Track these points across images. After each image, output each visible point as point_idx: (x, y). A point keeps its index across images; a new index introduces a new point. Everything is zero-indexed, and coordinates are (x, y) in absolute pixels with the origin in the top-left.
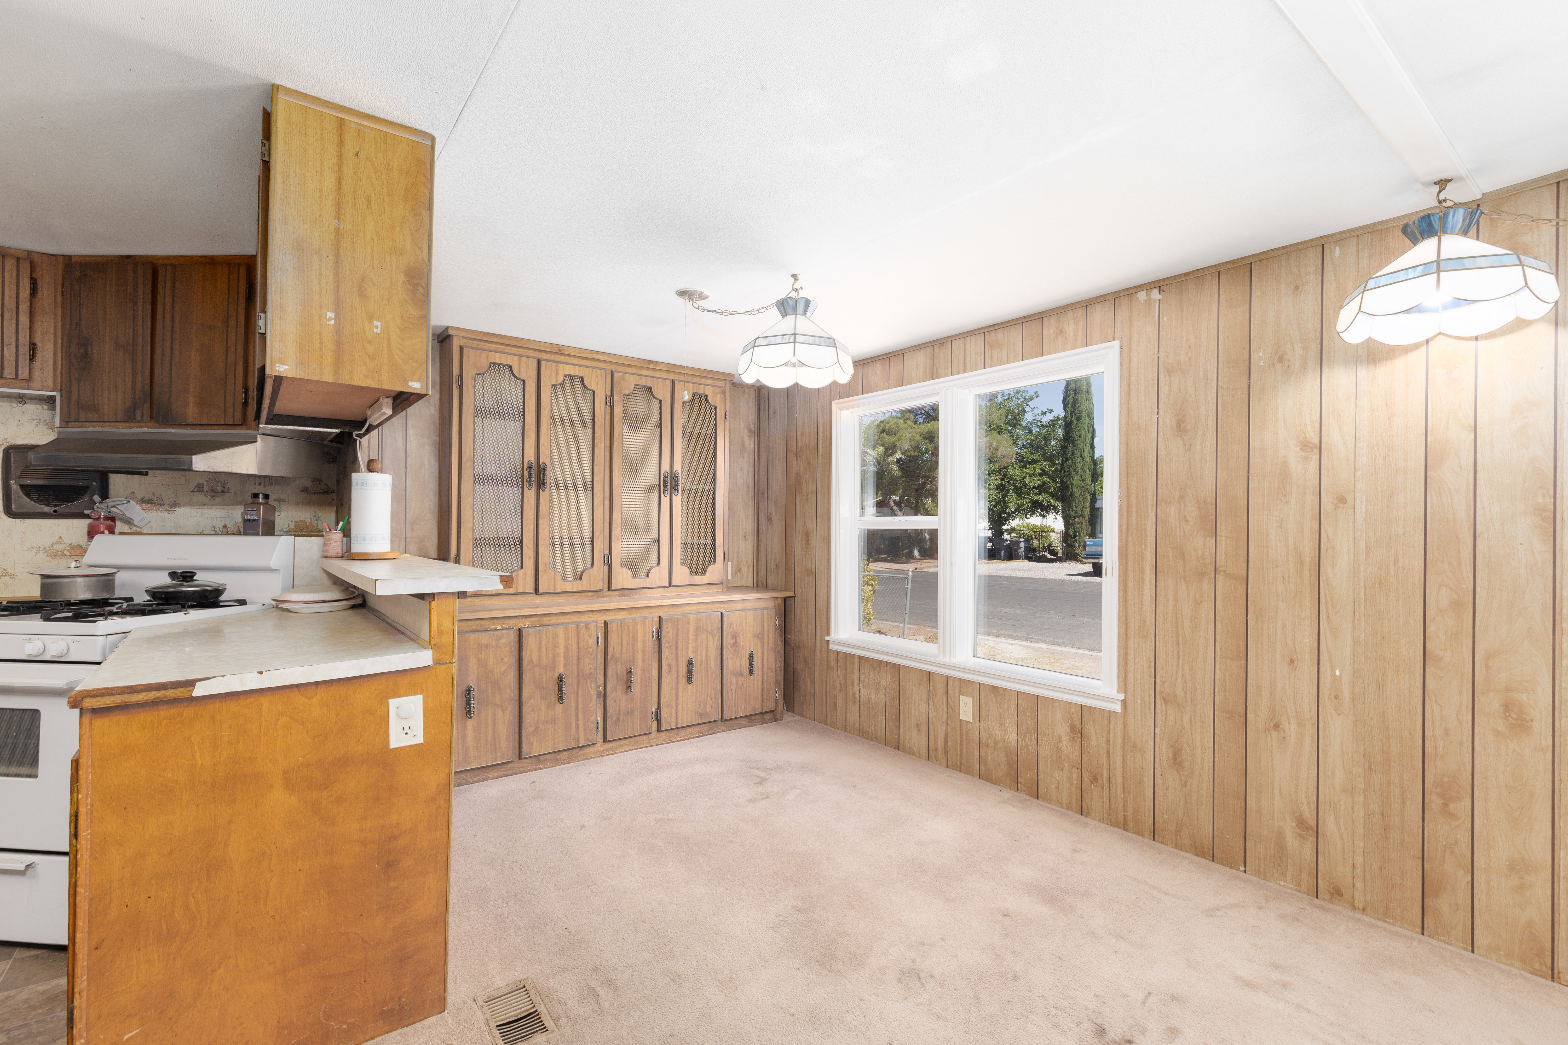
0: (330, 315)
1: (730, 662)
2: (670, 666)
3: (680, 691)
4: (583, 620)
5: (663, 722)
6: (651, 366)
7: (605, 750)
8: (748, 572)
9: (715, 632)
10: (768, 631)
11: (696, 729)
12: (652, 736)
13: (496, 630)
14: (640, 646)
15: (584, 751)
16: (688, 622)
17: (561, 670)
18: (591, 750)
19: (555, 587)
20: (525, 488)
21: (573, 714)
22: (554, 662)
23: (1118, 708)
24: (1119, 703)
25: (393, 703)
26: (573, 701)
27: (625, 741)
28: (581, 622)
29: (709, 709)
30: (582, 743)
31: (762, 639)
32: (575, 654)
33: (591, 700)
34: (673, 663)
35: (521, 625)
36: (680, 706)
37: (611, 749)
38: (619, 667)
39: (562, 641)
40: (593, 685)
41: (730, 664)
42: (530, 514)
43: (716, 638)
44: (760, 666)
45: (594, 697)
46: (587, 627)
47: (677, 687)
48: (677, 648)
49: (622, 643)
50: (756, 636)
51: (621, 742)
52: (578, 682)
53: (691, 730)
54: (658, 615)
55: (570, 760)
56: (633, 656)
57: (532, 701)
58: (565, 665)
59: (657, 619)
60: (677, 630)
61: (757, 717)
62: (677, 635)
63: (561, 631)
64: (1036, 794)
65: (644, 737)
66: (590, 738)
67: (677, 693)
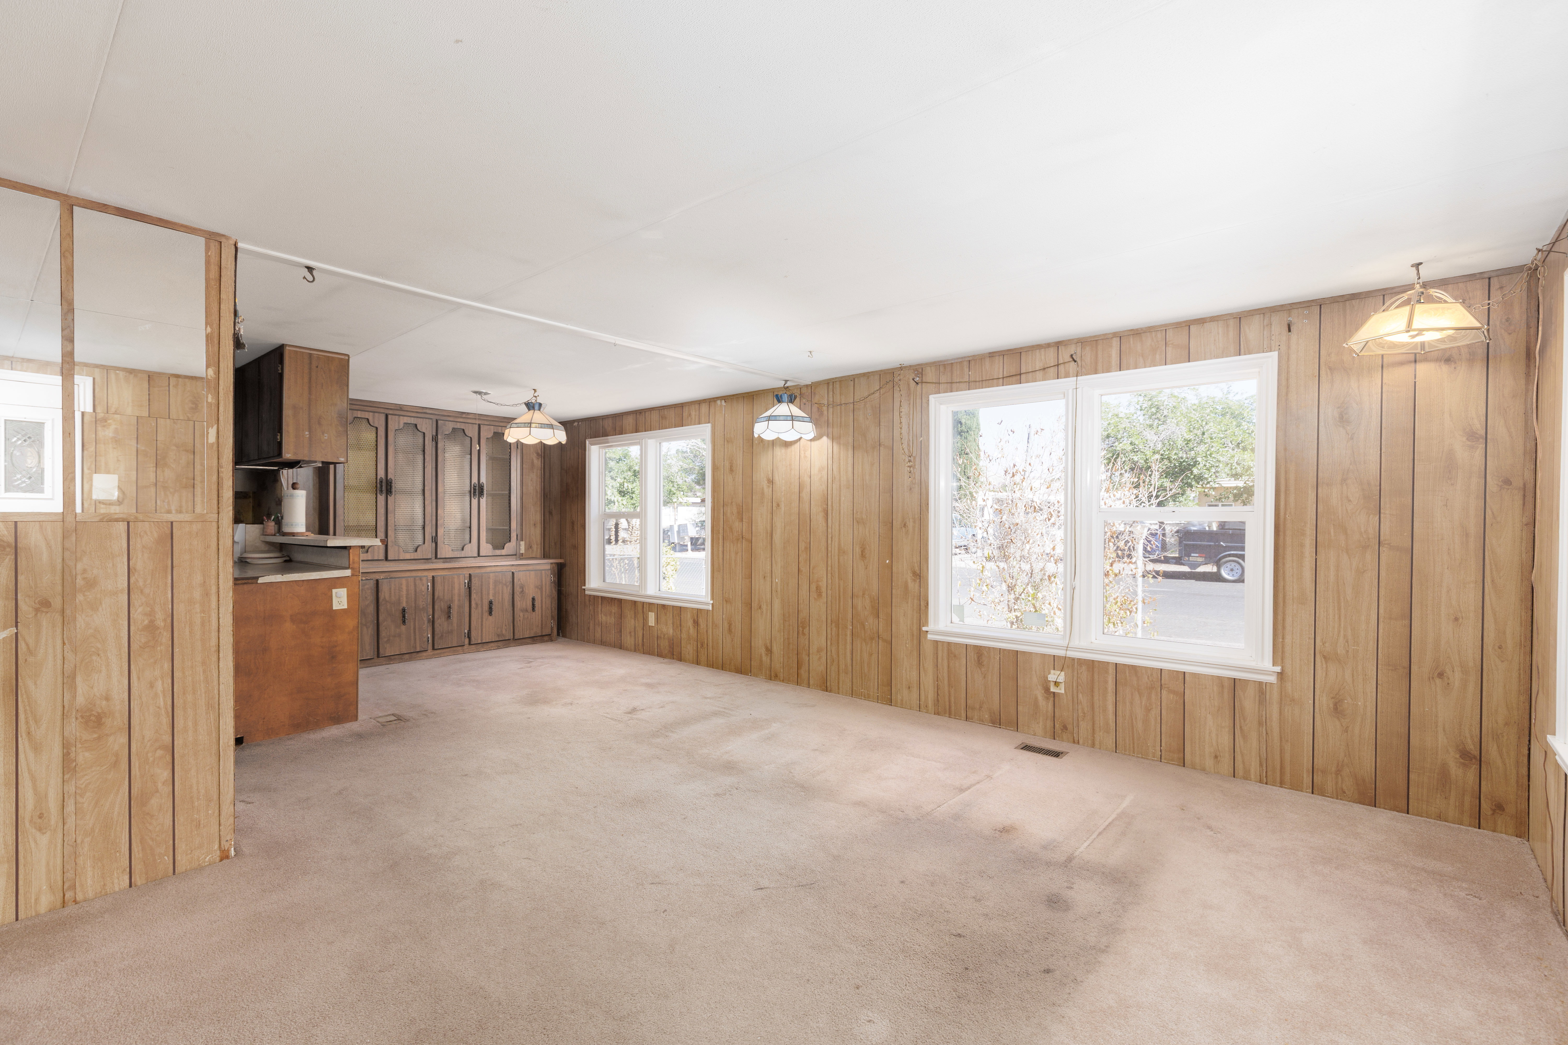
0: (307, 433)
1: (519, 603)
2: (477, 604)
3: (484, 620)
4: (418, 575)
5: (473, 639)
6: (464, 416)
7: (434, 655)
8: (537, 548)
9: (508, 584)
10: (546, 584)
11: (496, 644)
12: (465, 647)
14: (456, 591)
15: (420, 654)
16: (489, 578)
17: (404, 605)
18: (424, 654)
19: (399, 556)
20: (378, 495)
21: (412, 631)
22: (399, 600)
23: (710, 608)
24: (711, 605)
25: (334, 591)
26: (412, 624)
27: (447, 650)
28: (417, 577)
29: (504, 632)
30: (418, 650)
31: (541, 589)
32: (413, 595)
33: (424, 623)
34: (479, 602)
35: (378, 577)
36: (484, 629)
37: (437, 654)
38: (442, 604)
39: (404, 588)
40: (425, 615)
41: (519, 604)
42: (381, 511)
43: (509, 588)
44: (540, 606)
45: (426, 622)
46: (421, 579)
47: (482, 618)
48: (482, 593)
49: (444, 589)
50: (537, 587)
51: (444, 650)
52: (415, 612)
53: (492, 644)
54: (469, 573)
55: (410, 660)
56: (452, 598)
57: (385, 623)
58: (407, 602)
59: (468, 576)
60: (482, 582)
61: (538, 638)
62: (482, 585)
63: (404, 582)
64: (680, 659)
65: (460, 648)
66: (423, 646)
67: (482, 621)
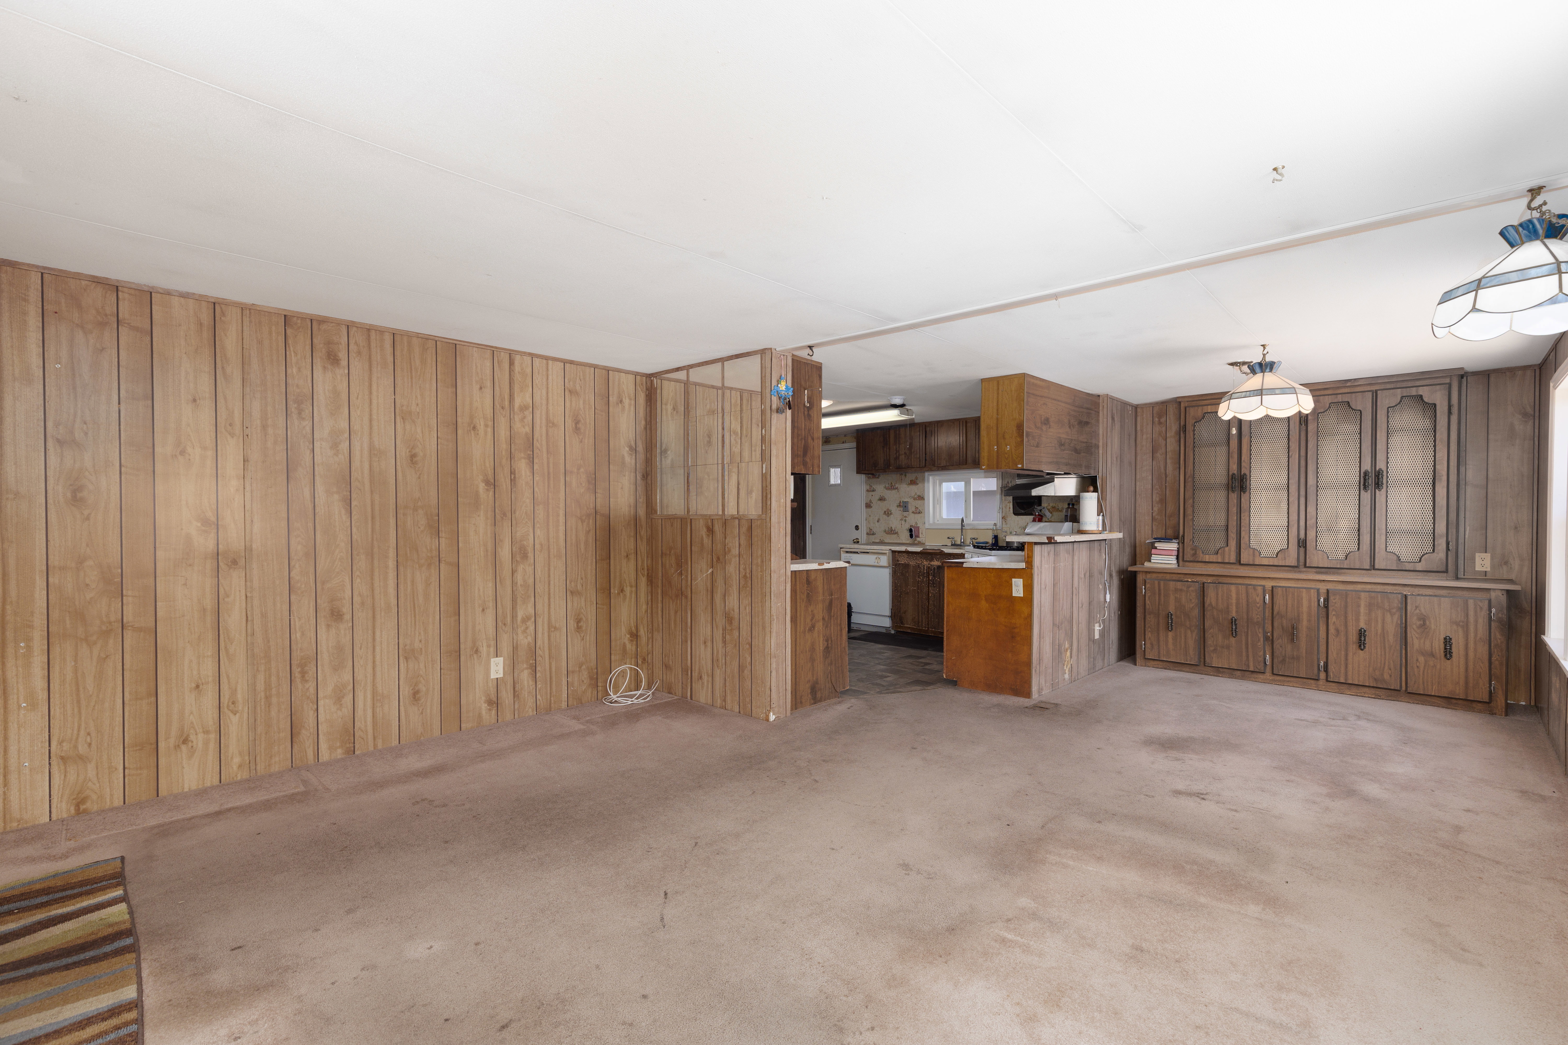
0: (996, 447)
1: (1416, 642)
2: (1337, 631)
3: (1350, 655)
4: (1252, 583)
5: (1331, 674)
7: (1274, 680)
9: (1395, 611)
10: (1476, 621)
11: (1373, 691)
12: (1321, 682)
13: (1188, 581)
14: (1305, 609)
15: (1255, 675)
16: (1359, 598)
17: (1234, 614)
18: (1261, 676)
20: (1230, 492)
21: (1244, 647)
22: (1228, 608)
25: (1014, 580)
26: (1244, 638)
27: (1292, 679)
28: (1250, 585)
29: (1386, 676)
30: (1251, 669)
31: (1465, 627)
32: (1245, 606)
33: (1259, 640)
34: (1342, 628)
35: (1205, 580)
36: (1350, 667)
37: (1280, 681)
38: (1284, 621)
39: (1234, 595)
40: (1261, 630)
42: (1233, 510)
43: (1396, 617)
44: (1462, 652)
45: (1262, 639)
46: (1255, 589)
47: (1347, 650)
48: (1346, 617)
49: (1287, 604)
50: (1457, 624)
51: (1289, 679)
52: (1249, 626)
53: (1366, 690)
54: (1327, 588)
55: (1242, 678)
56: (1298, 616)
57: (1212, 630)
58: (1237, 612)
59: (1325, 591)
60: (1346, 603)
61: (1460, 702)
62: (1346, 607)
63: (1234, 588)
65: (1312, 681)
66: (1259, 667)
67: (1346, 655)
